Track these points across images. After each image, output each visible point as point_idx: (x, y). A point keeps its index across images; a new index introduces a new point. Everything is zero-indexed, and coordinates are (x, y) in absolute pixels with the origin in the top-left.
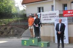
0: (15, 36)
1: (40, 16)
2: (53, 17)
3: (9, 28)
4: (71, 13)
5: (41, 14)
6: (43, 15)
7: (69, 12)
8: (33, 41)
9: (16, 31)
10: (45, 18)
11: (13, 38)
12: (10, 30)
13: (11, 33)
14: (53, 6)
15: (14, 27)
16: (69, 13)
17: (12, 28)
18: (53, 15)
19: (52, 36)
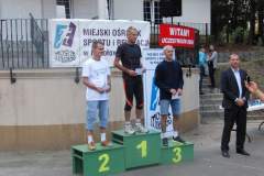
6: (87, 32)
16: (172, 36)
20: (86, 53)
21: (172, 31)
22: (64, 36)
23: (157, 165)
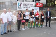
5: (21, 3)
10: (25, 7)
20: (23, 8)
21: (39, 4)
22: (20, 5)
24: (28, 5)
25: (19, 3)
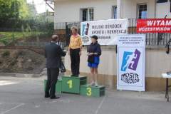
0: (28, 73)
1: (87, 29)
2: (116, 32)
3: (13, 52)
4: (153, 26)
5: (88, 25)
6: (93, 27)
7: (149, 23)
8: (70, 82)
9: (30, 60)
11: (24, 77)
12: (17, 58)
13: (20, 65)
14: (115, 8)
15: (25, 50)
16: (149, 26)
17: (21, 54)
18: (114, 29)
19: (111, 73)
22: (85, 30)
23: (77, 94)
24: (104, 29)
25: (84, 26)
